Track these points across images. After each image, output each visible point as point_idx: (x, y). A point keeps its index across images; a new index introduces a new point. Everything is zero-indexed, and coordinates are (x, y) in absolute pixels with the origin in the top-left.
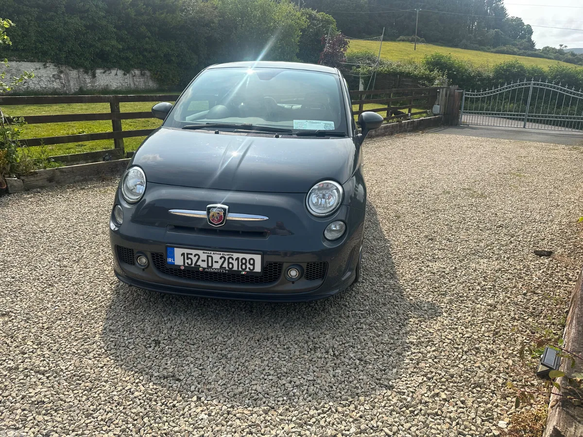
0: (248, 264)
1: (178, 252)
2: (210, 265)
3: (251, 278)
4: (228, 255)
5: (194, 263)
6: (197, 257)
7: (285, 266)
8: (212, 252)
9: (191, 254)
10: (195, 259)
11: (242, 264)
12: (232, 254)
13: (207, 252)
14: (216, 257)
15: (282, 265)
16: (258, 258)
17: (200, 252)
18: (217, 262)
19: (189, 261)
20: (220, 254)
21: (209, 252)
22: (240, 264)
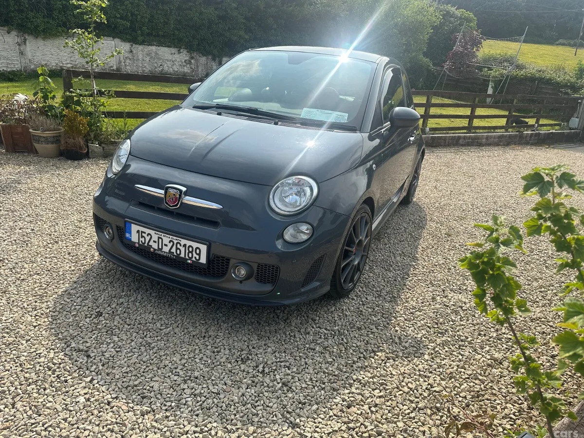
0: (194, 253)
1: (135, 228)
2: (160, 247)
3: (195, 268)
4: (176, 240)
5: (147, 242)
6: (150, 236)
7: (232, 262)
8: (163, 234)
9: (145, 233)
10: (148, 238)
11: (189, 252)
12: (180, 239)
13: (158, 233)
14: (166, 240)
15: (229, 260)
16: (204, 248)
17: (152, 232)
18: (166, 245)
19: (143, 240)
20: (169, 237)
21: (160, 233)
22: (187, 251)
